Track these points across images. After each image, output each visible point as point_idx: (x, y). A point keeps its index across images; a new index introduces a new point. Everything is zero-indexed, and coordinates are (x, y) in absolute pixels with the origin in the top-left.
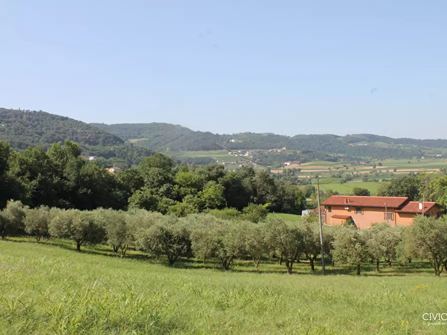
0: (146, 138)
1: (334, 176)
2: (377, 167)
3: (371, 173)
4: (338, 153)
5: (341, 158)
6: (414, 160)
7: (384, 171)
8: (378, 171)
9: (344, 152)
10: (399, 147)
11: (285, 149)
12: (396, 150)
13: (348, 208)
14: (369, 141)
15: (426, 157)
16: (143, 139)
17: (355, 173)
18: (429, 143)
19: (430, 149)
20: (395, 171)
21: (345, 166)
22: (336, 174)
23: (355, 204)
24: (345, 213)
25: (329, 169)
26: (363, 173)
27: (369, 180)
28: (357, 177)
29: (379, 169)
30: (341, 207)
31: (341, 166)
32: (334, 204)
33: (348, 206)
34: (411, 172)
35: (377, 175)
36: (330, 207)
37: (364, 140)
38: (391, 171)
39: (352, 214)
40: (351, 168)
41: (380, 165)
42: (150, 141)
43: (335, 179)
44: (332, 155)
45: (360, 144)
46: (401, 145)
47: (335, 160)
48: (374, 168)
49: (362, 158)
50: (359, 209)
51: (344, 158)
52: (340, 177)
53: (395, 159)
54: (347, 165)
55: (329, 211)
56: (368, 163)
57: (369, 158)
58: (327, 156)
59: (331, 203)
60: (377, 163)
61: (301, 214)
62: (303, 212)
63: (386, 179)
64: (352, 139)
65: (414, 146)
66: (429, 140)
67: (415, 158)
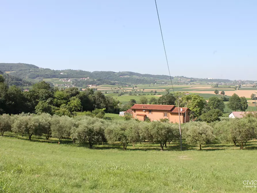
0: (15, 71)
1: (114, 93)
2: (135, 88)
3: (132, 91)
4: (115, 81)
5: (116, 83)
6: (152, 85)
7: (138, 90)
8: (136, 90)
9: (118, 80)
10: (144, 78)
11: (88, 78)
12: (143, 80)
13: (144, 111)
14: (130, 75)
15: (157, 83)
16: (14, 72)
17: (125, 91)
18: (158, 77)
19: (159, 80)
20: (144, 90)
21: (119, 87)
22: (115, 91)
23: (148, 109)
24: (143, 113)
25: (111, 89)
26: (128, 91)
27: (132, 94)
28: (126, 93)
29: (136, 89)
30: (141, 110)
31: (117, 87)
32: (137, 108)
33: (145, 110)
34: (152, 91)
35: (135, 92)
36: (135, 110)
37: (128, 75)
38: (142, 90)
39: (147, 114)
40: (122, 89)
41: (136, 87)
42: (17, 73)
43: (115, 94)
44: (112, 82)
45: (126, 77)
46: (145, 77)
47: (114, 84)
48: (133, 88)
49: (127, 83)
50: (150, 111)
51: (118, 83)
52: (118, 93)
53: (143, 84)
54: (120, 87)
55: (135, 112)
56: (130, 86)
57: (130, 84)
58: (110, 82)
59: (135, 108)
60: (134, 86)
61: (119, 114)
62: (120, 113)
63: (140, 94)
64: (122, 74)
65: (152, 78)
66: (159, 75)
67: (152, 84)
